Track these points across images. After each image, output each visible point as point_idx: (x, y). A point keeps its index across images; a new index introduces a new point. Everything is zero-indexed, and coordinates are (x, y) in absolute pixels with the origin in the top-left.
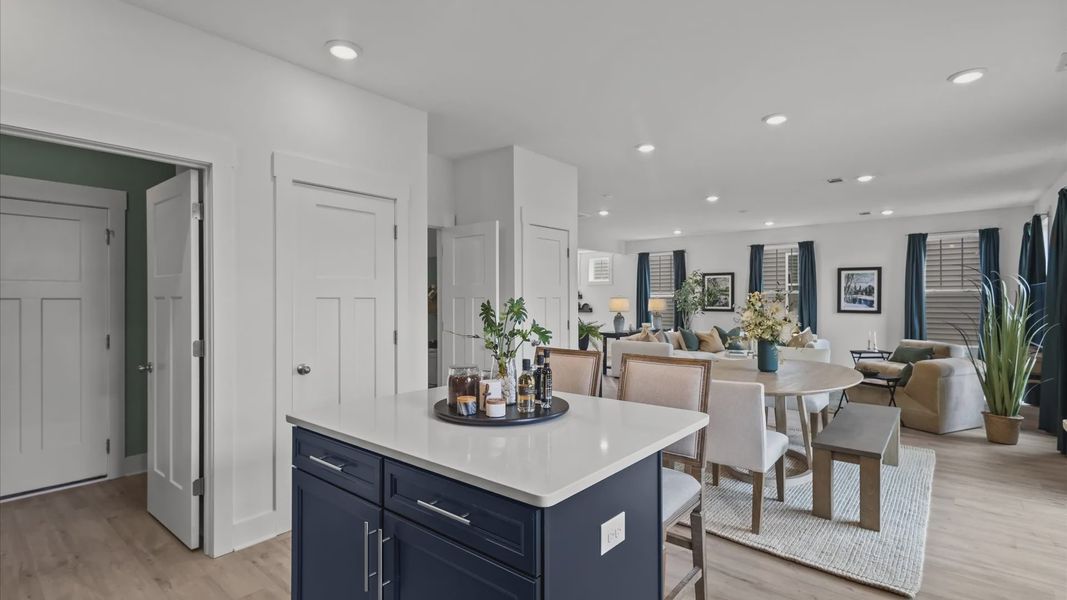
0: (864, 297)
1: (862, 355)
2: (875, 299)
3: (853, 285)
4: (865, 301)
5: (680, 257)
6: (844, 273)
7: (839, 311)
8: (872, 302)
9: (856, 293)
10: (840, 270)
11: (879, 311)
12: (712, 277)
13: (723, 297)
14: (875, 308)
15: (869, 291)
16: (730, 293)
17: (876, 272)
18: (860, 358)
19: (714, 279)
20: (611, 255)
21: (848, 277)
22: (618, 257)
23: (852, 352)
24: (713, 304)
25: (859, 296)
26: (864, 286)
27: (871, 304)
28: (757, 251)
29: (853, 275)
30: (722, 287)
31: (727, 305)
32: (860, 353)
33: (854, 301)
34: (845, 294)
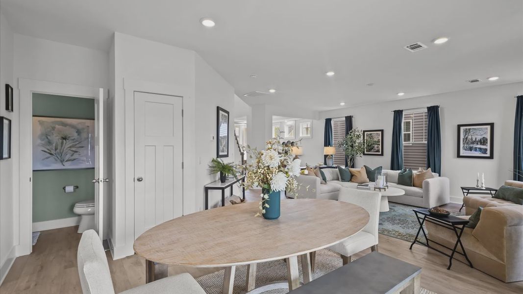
0: (479, 146)
1: (470, 191)
2: (488, 147)
3: (470, 137)
4: (480, 149)
5: (349, 120)
6: (462, 129)
7: (459, 156)
8: (486, 150)
9: (473, 143)
10: (459, 126)
11: (491, 157)
12: (369, 133)
13: (376, 146)
14: (488, 155)
15: (483, 141)
16: (380, 143)
17: (489, 127)
18: (468, 193)
19: (371, 134)
20: (311, 120)
21: (466, 131)
22: (315, 121)
23: (463, 188)
24: (369, 150)
25: (475, 146)
26: (479, 138)
27: (485, 151)
28: (398, 114)
29: (470, 129)
30: (376, 139)
31: (378, 151)
32: (468, 189)
33: (471, 149)
34: (464, 144)
